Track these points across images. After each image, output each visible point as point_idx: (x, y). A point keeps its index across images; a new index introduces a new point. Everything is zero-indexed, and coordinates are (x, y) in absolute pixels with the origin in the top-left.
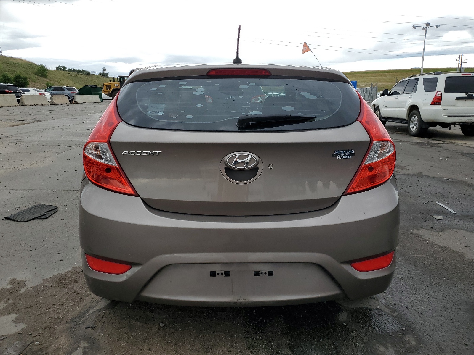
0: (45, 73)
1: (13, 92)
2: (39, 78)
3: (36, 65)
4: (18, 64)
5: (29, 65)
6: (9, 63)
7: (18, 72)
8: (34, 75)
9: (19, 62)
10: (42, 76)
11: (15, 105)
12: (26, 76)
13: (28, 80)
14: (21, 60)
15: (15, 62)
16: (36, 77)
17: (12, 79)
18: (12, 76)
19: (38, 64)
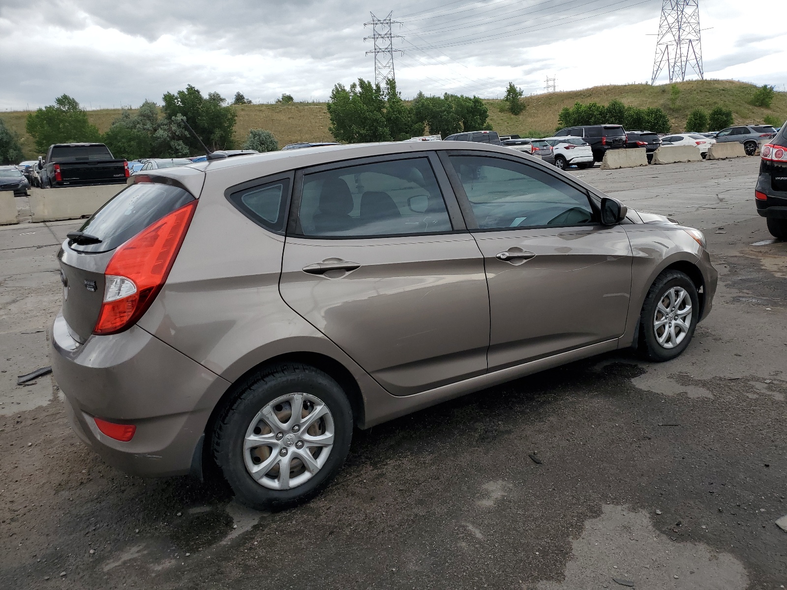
0: (767, 100)
1: (646, 143)
2: (756, 109)
3: (755, 87)
4: (723, 90)
5: (744, 89)
6: (710, 91)
7: (720, 104)
8: (747, 106)
9: (727, 86)
10: (761, 105)
11: (643, 164)
12: (732, 108)
13: (734, 116)
14: (731, 82)
15: (720, 87)
16: (749, 109)
17: (708, 117)
18: (707, 112)
19: (760, 84)
